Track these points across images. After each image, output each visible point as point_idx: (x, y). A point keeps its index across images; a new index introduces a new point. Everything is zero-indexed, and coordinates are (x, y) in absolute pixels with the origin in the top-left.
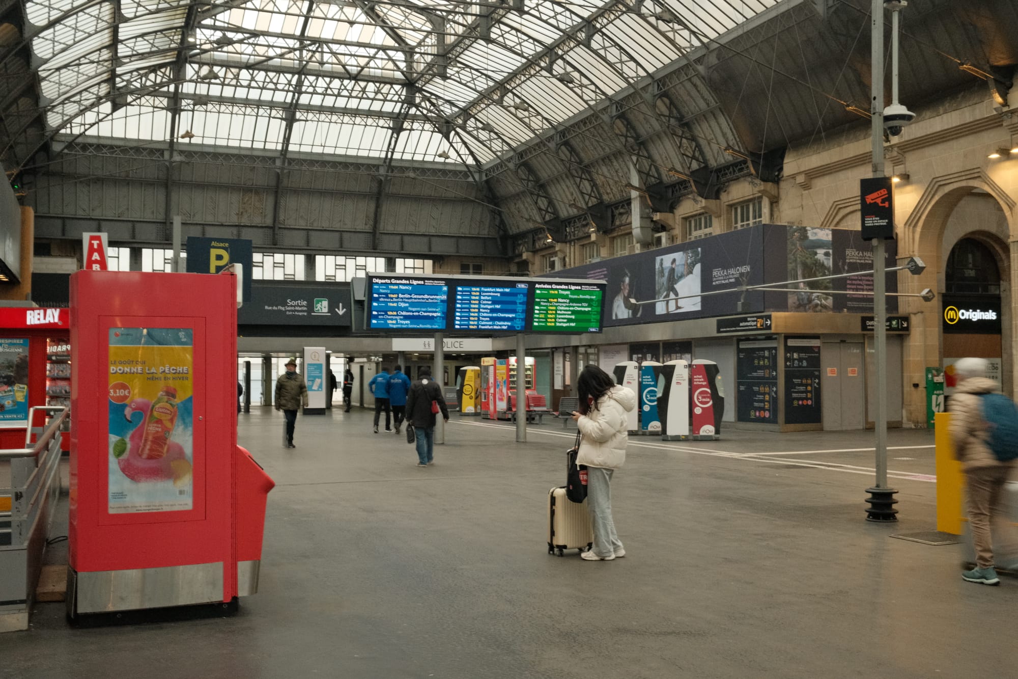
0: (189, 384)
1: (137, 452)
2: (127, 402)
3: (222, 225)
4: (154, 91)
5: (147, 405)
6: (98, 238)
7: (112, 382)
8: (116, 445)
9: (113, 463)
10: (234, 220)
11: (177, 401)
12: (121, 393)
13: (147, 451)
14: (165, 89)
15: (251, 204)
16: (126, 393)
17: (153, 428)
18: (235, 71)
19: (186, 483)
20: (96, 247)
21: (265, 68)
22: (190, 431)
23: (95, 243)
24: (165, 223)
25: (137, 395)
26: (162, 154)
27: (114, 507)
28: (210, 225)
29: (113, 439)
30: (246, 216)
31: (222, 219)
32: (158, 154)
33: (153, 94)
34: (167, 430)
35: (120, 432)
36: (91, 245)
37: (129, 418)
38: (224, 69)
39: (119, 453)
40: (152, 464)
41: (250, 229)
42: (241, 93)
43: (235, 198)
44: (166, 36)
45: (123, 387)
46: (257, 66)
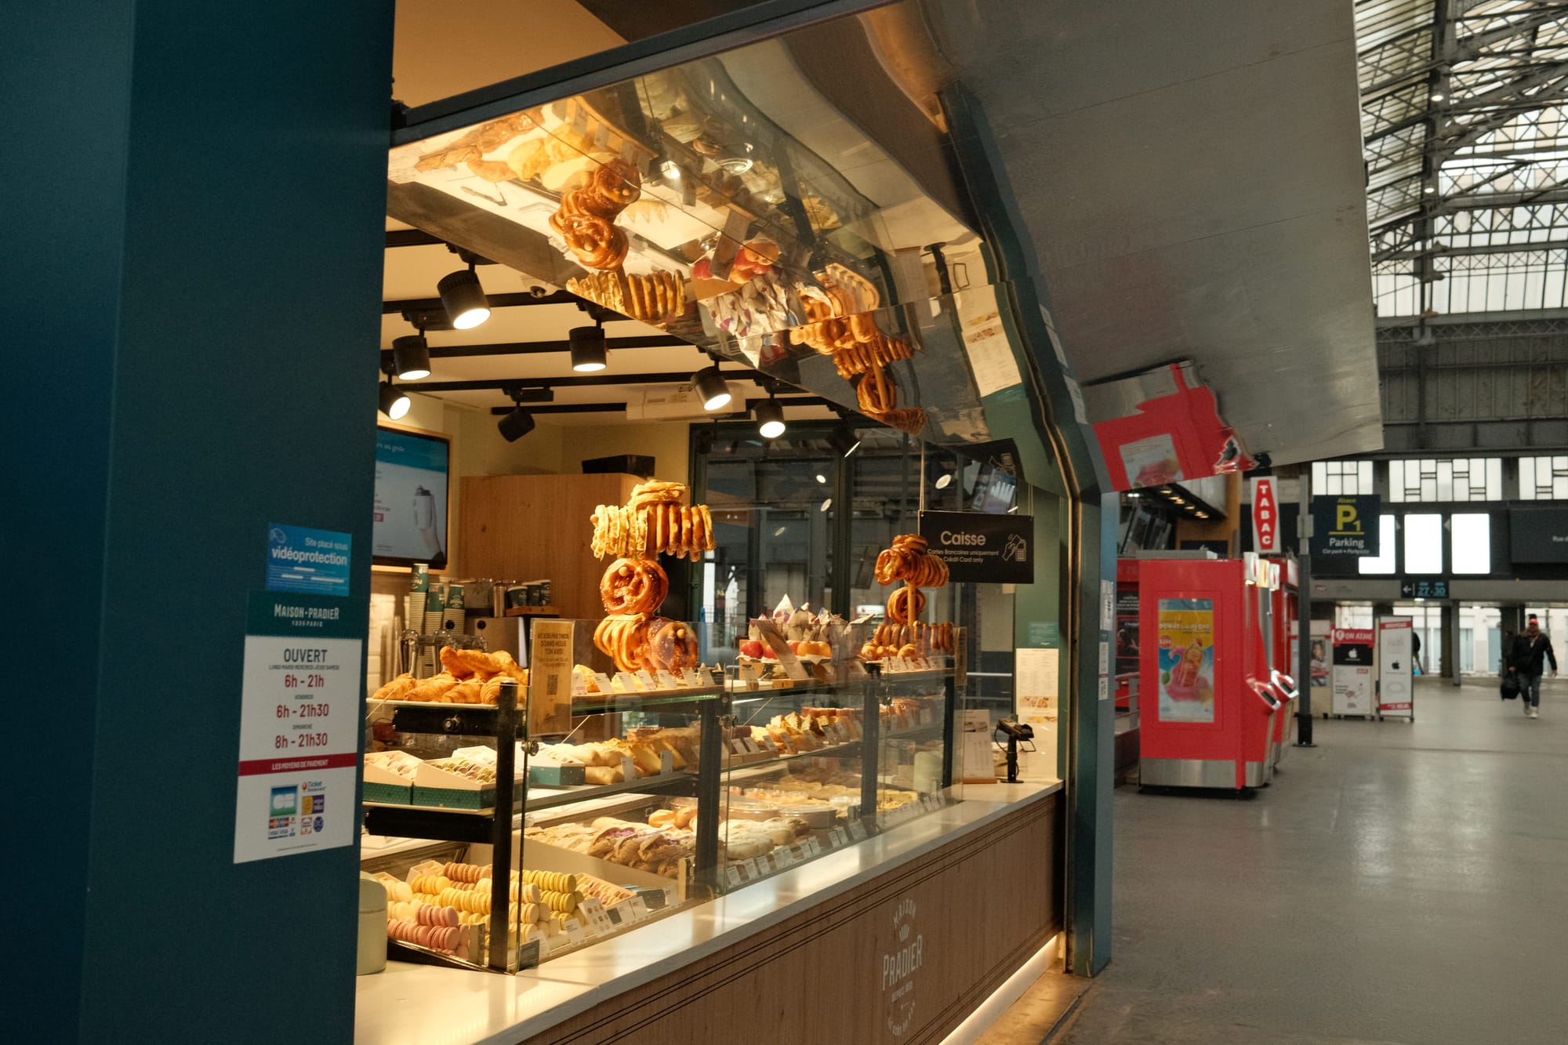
0: (1211, 636)
1: (1177, 681)
2: (1170, 648)
3: (1503, 421)
4: (1395, 254)
5: (1183, 650)
6: (1267, 483)
7: (1161, 634)
8: (1164, 676)
9: (1162, 688)
10: (1520, 412)
11: (1204, 648)
12: (1166, 642)
13: (1183, 681)
14: (1410, 248)
15: (1545, 388)
16: (1170, 642)
17: (1187, 666)
18: (1505, 211)
19: (1209, 704)
20: (1264, 492)
21: (1551, 198)
22: (1212, 668)
23: (1264, 488)
24: (1418, 424)
25: (1176, 645)
26: (1411, 333)
27: (1163, 717)
28: (1484, 422)
29: (1162, 672)
30: (1538, 406)
31: (1501, 413)
32: (1404, 334)
33: (1395, 257)
34: (1196, 668)
35: (1166, 668)
36: (1259, 491)
37: (1171, 658)
38: (1489, 212)
39: (1166, 681)
40: (1187, 690)
41: (1545, 425)
42: (1519, 238)
43: (1520, 382)
44: (1396, 189)
45: (1167, 637)
46: (1539, 199)
